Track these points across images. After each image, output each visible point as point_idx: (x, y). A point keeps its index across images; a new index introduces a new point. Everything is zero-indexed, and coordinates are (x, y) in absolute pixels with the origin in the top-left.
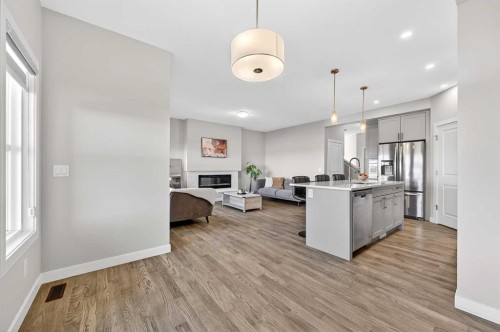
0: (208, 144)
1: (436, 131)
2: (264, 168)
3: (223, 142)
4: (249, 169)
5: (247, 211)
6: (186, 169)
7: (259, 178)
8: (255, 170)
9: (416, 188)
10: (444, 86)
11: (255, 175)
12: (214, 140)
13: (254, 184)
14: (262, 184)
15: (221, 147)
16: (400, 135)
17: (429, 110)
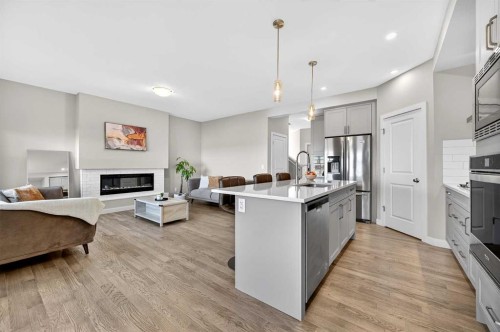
0: (116, 131)
1: (383, 124)
2: (200, 165)
3: (142, 130)
4: (180, 166)
5: (165, 224)
6: (77, 167)
7: (192, 177)
8: (186, 167)
9: (361, 187)
10: (394, 73)
11: (187, 174)
12: (126, 127)
13: (186, 184)
14: (195, 184)
15: (137, 137)
16: (347, 129)
17: (375, 101)
